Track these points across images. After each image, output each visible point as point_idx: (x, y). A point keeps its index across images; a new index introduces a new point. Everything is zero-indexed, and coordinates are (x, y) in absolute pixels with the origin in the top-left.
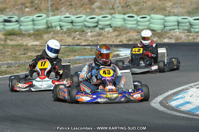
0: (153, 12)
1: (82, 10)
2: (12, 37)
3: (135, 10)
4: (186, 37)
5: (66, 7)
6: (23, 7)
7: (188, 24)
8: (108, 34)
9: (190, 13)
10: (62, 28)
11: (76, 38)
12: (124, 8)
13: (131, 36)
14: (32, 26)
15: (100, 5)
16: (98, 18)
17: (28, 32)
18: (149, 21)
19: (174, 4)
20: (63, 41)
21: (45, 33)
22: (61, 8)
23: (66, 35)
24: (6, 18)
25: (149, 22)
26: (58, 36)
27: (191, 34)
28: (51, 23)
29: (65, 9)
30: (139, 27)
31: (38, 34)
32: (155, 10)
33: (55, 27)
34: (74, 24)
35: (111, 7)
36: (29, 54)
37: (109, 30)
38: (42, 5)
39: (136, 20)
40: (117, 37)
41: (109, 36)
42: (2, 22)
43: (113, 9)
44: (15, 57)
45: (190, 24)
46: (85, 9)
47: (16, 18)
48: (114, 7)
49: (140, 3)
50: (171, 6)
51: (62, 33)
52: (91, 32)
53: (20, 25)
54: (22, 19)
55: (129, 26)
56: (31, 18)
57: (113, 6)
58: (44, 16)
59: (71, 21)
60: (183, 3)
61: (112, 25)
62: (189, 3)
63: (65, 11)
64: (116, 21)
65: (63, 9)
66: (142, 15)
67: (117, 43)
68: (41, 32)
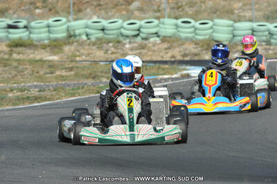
0: (215, 15)
1: (115, 13)
2: (20, 49)
3: (190, 13)
4: (263, 51)
5: (93, 7)
6: (32, 7)
7: (267, 33)
8: (154, 46)
9: (268, 18)
10: (89, 37)
11: (110, 52)
12: (175, 10)
13: (186, 49)
14: (46, 35)
15: (140, 6)
16: (139, 23)
17: (42, 42)
18: (211, 28)
19: (244, 5)
20: (91, 55)
21: (65, 44)
22: (85, 9)
23: (94, 47)
24: (10, 22)
25: (211, 30)
26: (84, 48)
27: (272, 47)
28: (74, 30)
29: (91, 10)
30: (197, 37)
31: (55, 46)
32: (218, 13)
33: (80, 35)
34: (105, 31)
35: (156, 8)
36: (58, 73)
37: (156, 41)
38: (59, 4)
39: (193, 27)
40: (167, 51)
41: (156, 48)
42: (5, 28)
43: (159, 11)
44: (38, 77)
45: (269, 33)
46: (120, 11)
47: (24, 23)
48: (160, 8)
49: (196, 3)
50: (241, 8)
51: (89, 44)
52: (130, 43)
53: (30, 33)
54: (33, 24)
55: (183, 35)
56: (45, 22)
57: (159, 6)
58: (64, 20)
59: (101, 28)
60: (257, 4)
61: (159, 34)
62: (265, 4)
63: (91, 13)
64: (165, 28)
65: (89, 10)
66: (201, 20)
67: (168, 59)
68: (61, 43)
